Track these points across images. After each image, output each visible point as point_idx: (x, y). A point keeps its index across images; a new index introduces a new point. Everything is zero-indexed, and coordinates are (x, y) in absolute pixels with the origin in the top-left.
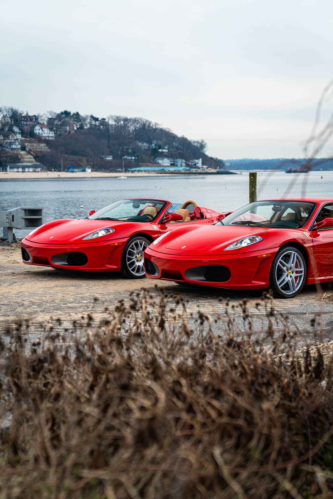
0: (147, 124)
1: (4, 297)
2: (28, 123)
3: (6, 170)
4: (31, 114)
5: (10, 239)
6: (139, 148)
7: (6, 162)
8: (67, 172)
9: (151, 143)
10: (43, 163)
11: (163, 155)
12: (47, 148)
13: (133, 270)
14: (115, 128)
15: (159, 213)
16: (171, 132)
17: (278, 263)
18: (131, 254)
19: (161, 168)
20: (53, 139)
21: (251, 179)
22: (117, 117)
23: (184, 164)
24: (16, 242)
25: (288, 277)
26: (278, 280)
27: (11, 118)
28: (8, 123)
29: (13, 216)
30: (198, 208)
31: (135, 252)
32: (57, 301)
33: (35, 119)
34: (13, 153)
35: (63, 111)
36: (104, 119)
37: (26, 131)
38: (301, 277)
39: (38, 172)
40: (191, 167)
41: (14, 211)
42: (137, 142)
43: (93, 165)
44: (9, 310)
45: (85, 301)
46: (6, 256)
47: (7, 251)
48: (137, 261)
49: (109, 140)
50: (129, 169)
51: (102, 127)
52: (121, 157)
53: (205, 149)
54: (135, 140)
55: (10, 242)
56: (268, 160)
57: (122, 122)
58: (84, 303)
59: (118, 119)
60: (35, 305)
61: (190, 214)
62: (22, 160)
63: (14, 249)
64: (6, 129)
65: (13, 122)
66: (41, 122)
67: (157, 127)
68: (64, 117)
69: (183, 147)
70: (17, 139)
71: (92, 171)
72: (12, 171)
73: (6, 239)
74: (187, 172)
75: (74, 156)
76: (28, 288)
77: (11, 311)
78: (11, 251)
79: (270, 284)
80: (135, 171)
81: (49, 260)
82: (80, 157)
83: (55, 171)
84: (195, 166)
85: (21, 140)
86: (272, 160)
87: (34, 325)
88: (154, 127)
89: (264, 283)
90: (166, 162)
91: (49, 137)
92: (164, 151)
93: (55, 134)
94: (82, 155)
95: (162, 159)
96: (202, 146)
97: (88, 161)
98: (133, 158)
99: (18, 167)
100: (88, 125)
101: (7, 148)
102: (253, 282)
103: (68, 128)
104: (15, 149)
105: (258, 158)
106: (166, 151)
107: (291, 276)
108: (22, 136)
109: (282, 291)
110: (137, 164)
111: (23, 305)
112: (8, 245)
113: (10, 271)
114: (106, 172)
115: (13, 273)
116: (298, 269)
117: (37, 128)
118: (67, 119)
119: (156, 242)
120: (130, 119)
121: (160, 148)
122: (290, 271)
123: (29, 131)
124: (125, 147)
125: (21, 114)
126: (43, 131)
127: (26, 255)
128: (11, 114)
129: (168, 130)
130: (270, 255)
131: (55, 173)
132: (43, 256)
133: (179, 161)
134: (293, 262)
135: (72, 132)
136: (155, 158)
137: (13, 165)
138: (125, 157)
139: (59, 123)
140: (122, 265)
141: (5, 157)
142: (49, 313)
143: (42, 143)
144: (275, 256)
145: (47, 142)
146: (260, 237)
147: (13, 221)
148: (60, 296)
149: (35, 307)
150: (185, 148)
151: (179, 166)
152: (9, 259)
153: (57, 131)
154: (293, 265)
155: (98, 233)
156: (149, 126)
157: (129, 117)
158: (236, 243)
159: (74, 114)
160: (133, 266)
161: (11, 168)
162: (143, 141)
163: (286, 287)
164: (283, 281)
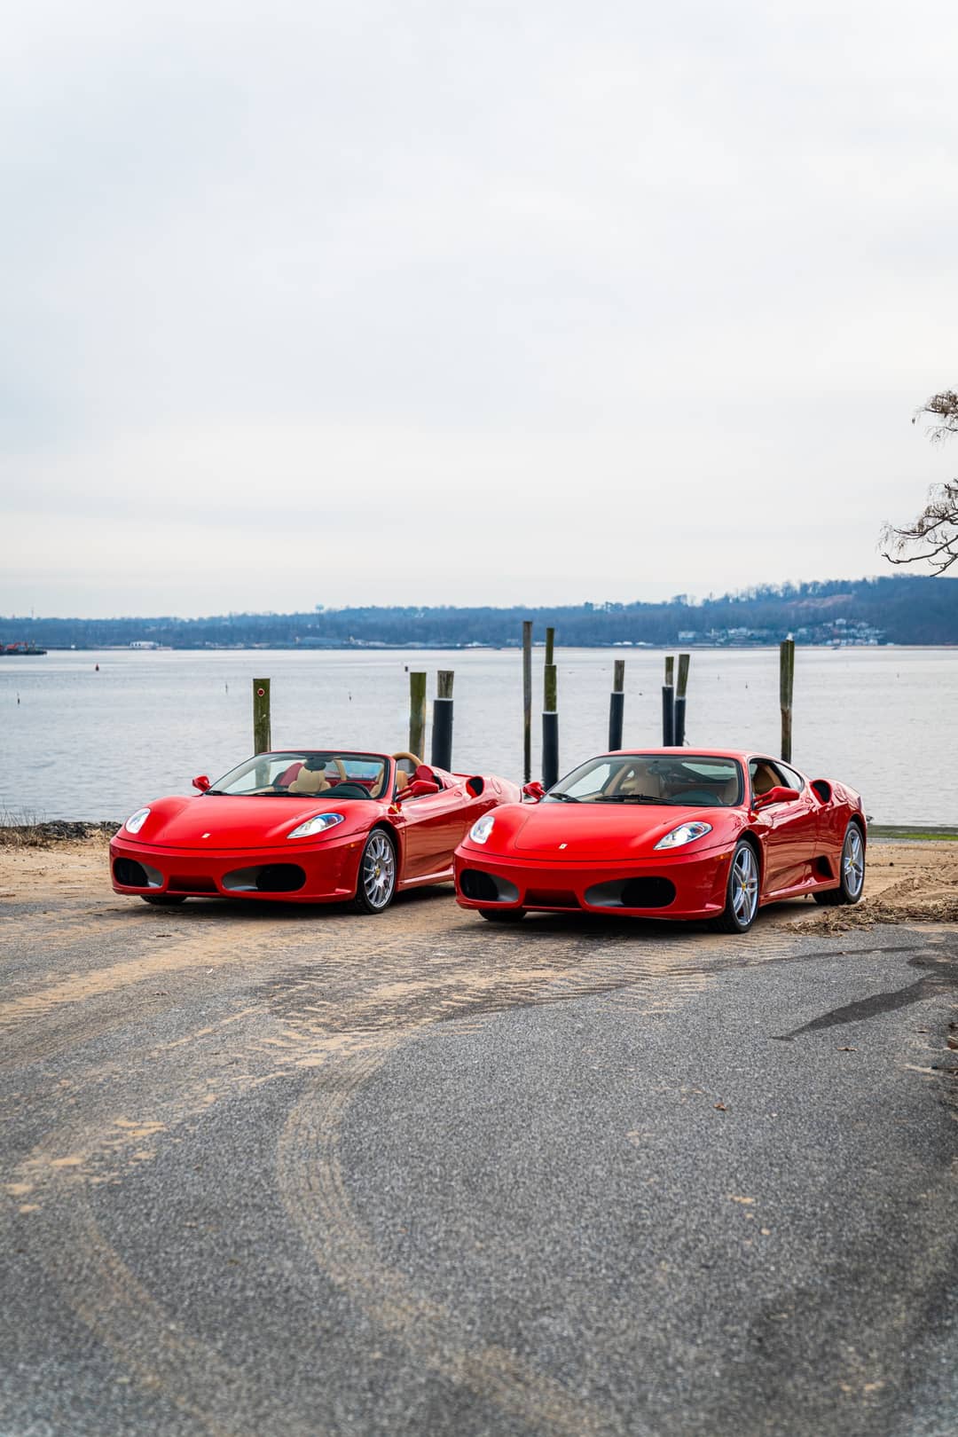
13: (371, 896)
15: (385, 781)
17: (734, 869)
18: (369, 863)
21: (258, 693)
25: (743, 895)
26: (734, 900)
48: (376, 877)
79: (726, 907)
81: (216, 880)
89: (720, 907)
102: (707, 905)
107: (746, 893)
109: (739, 920)
116: (752, 880)
122: (745, 884)
130: (728, 856)
134: (748, 868)
140: (358, 887)
144: (733, 857)
146: (705, 825)
154: (748, 873)
155: (311, 824)
158: (670, 836)
163: (741, 913)
164: (739, 902)
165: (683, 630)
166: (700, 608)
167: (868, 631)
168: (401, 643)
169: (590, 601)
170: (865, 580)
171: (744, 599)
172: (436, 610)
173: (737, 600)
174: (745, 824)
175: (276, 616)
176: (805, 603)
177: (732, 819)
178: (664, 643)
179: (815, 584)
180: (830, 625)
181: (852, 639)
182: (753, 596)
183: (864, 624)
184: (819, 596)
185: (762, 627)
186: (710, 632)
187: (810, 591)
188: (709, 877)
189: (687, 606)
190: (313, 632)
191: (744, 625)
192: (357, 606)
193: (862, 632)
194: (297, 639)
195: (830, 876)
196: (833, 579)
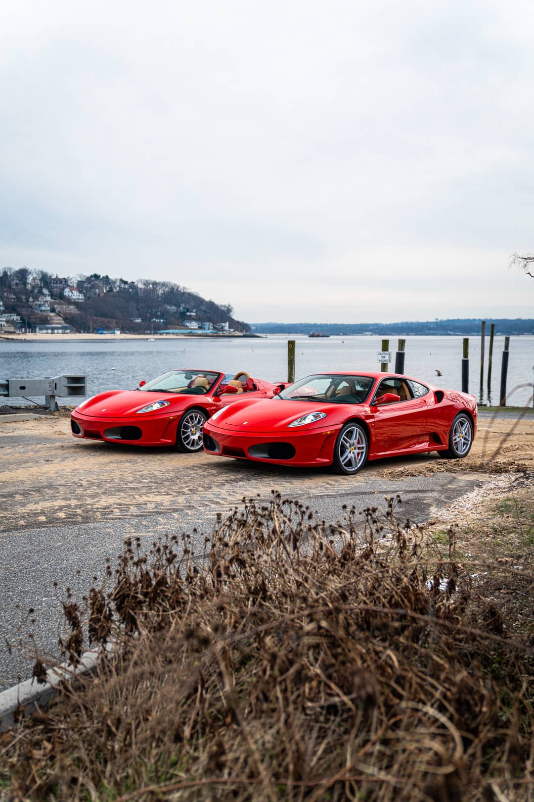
0: (176, 288)
1: (59, 476)
2: (58, 285)
3: (35, 332)
4: (60, 277)
5: (53, 408)
6: (168, 312)
7: (35, 323)
8: (96, 333)
9: (180, 307)
10: (72, 325)
11: (191, 319)
12: (76, 310)
13: (188, 444)
14: (144, 291)
15: (212, 385)
16: (198, 296)
17: (342, 439)
18: (186, 427)
19: (189, 331)
20: (83, 301)
21: (289, 347)
22: (146, 281)
23: (211, 327)
24: (58, 410)
25: (351, 454)
26: (341, 456)
27: (41, 280)
28: (38, 285)
29: (56, 384)
30: (251, 379)
31: (190, 425)
32: (116, 480)
33: (65, 282)
34: (42, 315)
35: (93, 274)
36: (133, 283)
37: (55, 293)
38: (362, 453)
39: (67, 333)
40: (218, 330)
41: (57, 379)
42: (166, 305)
43: (122, 326)
44: (68, 492)
45: (146, 481)
46: (50, 426)
47: (50, 420)
48: (192, 434)
49: (138, 303)
50: (158, 332)
51: (131, 290)
52: (150, 320)
53: (231, 313)
54: (164, 303)
55: (53, 410)
56: (292, 324)
57: (151, 286)
58: (145, 482)
59: (146, 283)
60: (95, 486)
61: (243, 385)
62: (51, 321)
63: (57, 418)
64: (36, 291)
65: (42, 285)
66: (71, 285)
67: (185, 291)
68: (93, 281)
69: (211, 310)
70: (47, 301)
71: (121, 333)
72: (41, 332)
73: (49, 408)
74: (215, 335)
75: (103, 319)
76: (82, 464)
77: (70, 493)
78: (54, 421)
79: (334, 461)
80: (164, 333)
81: (102, 433)
82: (109, 319)
83: (84, 332)
84: (222, 329)
85: (51, 302)
86: (296, 324)
87: (99, 510)
88: (182, 291)
89: (328, 460)
90: (194, 325)
91: (78, 299)
92: (192, 314)
93: (84, 296)
94: (112, 318)
95: (191, 322)
96: (229, 310)
97: (117, 323)
98: (162, 321)
99: (47, 329)
100: (118, 289)
101: (37, 309)
102: (317, 459)
103: (97, 291)
104: (44, 311)
105: (282, 322)
106: (194, 314)
107: (353, 453)
108: (52, 298)
109: (346, 468)
110: (166, 326)
111: (81, 485)
112: (51, 414)
113: (58, 444)
114: (135, 334)
115: (62, 447)
116: (359, 446)
117: (67, 290)
118: (96, 282)
119: (215, 417)
120: (159, 283)
121: (188, 311)
122: (352, 448)
123: (58, 293)
124: (154, 310)
125: (50, 277)
126: (72, 293)
127: (76, 428)
128: (41, 276)
129: (196, 294)
130: (334, 432)
131: (84, 334)
132: (94, 429)
133: (207, 324)
134: (355, 439)
135: (102, 295)
136: (184, 321)
137: (42, 326)
138: (154, 319)
139: (89, 286)
140: (177, 439)
141: (34, 318)
142: (112, 495)
143: (71, 305)
144: (340, 431)
145: (76, 304)
146: (323, 414)
147: (56, 389)
148: (117, 474)
149: (95, 488)
150: (212, 312)
151: (207, 329)
152: (55, 429)
153: (86, 294)
154: (356, 441)
155: (152, 406)
156: (177, 290)
157: (158, 281)
158: (300, 419)
159: (103, 277)
160: (187, 440)
161: (41, 329)
162: (171, 304)
163: (349, 464)
164: (346, 458)
195: (441, 444)
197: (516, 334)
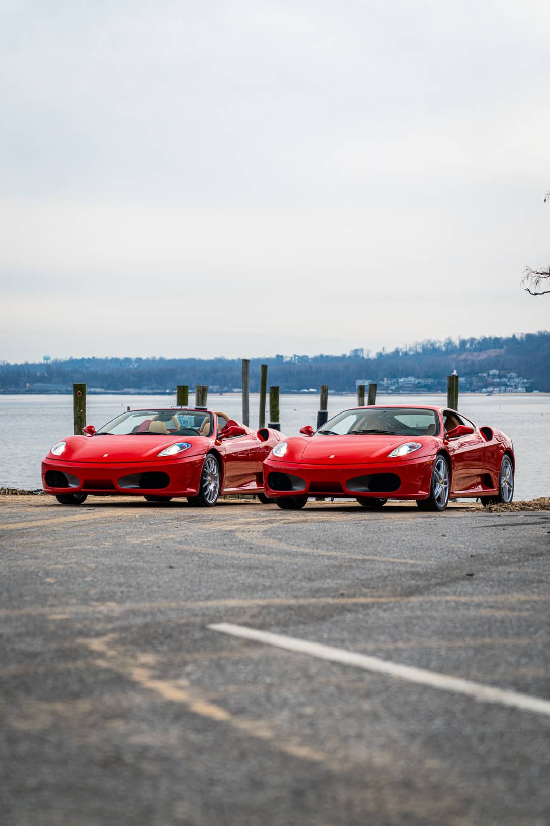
21: (77, 395)
25: (440, 488)
26: (435, 490)
31: (208, 472)
38: (446, 488)
81: (114, 482)
89: (427, 493)
102: (420, 491)
109: (438, 503)
116: (445, 480)
122: (441, 482)
130: (431, 462)
134: (443, 472)
154: (443, 475)
158: (397, 450)
163: (439, 499)
164: (438, 492)
165: (360, 379)
166: (375, 359)
167: (517, 380)
168: (118, 389)
169: (280, 355)
170: (514, 336)
171: (412, 353)
172: (148, 361)
173: (406, 354)
174: (441, 446)
175: (8, 365)
176: (464, 356)
177: (434, 443)
178: (345, 390)
179: (472, 340)
180: (485, 375)
181: (504, 387)
182: (420, 350)
183: (514, 374)
184: (475, 350)
185: (427, 377)
186: (383, 381)
187: (468, 346)
188: (420, 478)
189: (363, 358)
190: (42, 379)
191: (412, 375)
192: (79, 357)
193: (512, 381)
194: (28, 385)
195: (492, 487)
196: (487, 336)
197: (217, 392)
